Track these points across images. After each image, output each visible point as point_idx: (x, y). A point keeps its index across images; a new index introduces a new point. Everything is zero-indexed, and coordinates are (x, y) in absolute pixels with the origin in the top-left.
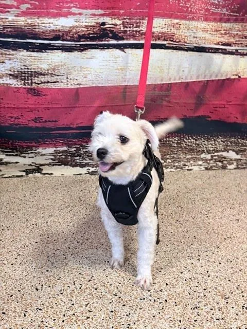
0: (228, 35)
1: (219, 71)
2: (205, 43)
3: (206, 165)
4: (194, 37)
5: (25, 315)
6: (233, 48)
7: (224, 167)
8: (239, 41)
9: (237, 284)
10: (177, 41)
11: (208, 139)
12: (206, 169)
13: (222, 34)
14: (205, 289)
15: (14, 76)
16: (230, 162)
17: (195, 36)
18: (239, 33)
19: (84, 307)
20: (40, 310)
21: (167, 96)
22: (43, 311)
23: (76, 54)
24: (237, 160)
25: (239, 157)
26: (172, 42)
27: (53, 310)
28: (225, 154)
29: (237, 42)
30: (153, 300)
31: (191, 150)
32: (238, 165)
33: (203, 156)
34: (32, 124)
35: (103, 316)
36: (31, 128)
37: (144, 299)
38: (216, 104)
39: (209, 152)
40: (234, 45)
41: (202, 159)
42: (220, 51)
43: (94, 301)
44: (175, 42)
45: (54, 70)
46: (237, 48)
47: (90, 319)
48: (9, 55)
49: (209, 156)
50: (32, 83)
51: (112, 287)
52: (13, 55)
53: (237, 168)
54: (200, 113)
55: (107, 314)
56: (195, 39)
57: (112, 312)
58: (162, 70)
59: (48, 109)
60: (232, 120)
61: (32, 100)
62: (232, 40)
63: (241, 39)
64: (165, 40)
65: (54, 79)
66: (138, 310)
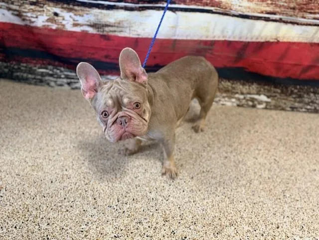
0: (274, 5)
1: (259, 36)
2: (249, 12)
3: (238, 103)
4: (239, 6)
5: (34, 199)
6: (277, 17)
7: (254, 106)
8: (285, 11)
9: (182, 212)
10: (224, 7)
11: (243, 84)
12: (238, 106)
13: (268, 4)
14: (156, 210)
15: (91, 26)
16: (260, 103)
17: (241, 5)
18: (285, 4)
19: (70, 202)
20: (44, 197)
21: (210, 49)
22: (45, 199)
23: (136, 13)
24: (267, 103)
25: (269, 100)
26: (219, 9)
27: (51, 199)
28: (256, 97)
29: (282, 12)
30: (115, 209)
31: (227, 91)
32: (266, 106)
33: (237, 96)
34: (104, 60)
35: (77, 212)
36: (103, 62)
37: (111, 207)
38: (254, 60)
39: (242, 94)
40: (278, 14)
41: (236, 98)
42: (263, 18)
43: (79, 200)
44: (222, 8)
45: (119, 23)
46: (281, 16)
47: (68, 212)
48: (86, 11)
49: (242, 97)
50: (103, 31)
51: (97, 193)
52: (88, 11)
53: (266, 108)
54: (240, 65)
55: (81, 211)
56: (240, 8)
57: (84, 211)
58: (207, 31)
59: (115, 50)
60: (267, 73)
61: (104, 43)
62: (278, 10)
63: (286, 10)
64: (212, 6)
65: (120, 29)
66: (101, 214)
